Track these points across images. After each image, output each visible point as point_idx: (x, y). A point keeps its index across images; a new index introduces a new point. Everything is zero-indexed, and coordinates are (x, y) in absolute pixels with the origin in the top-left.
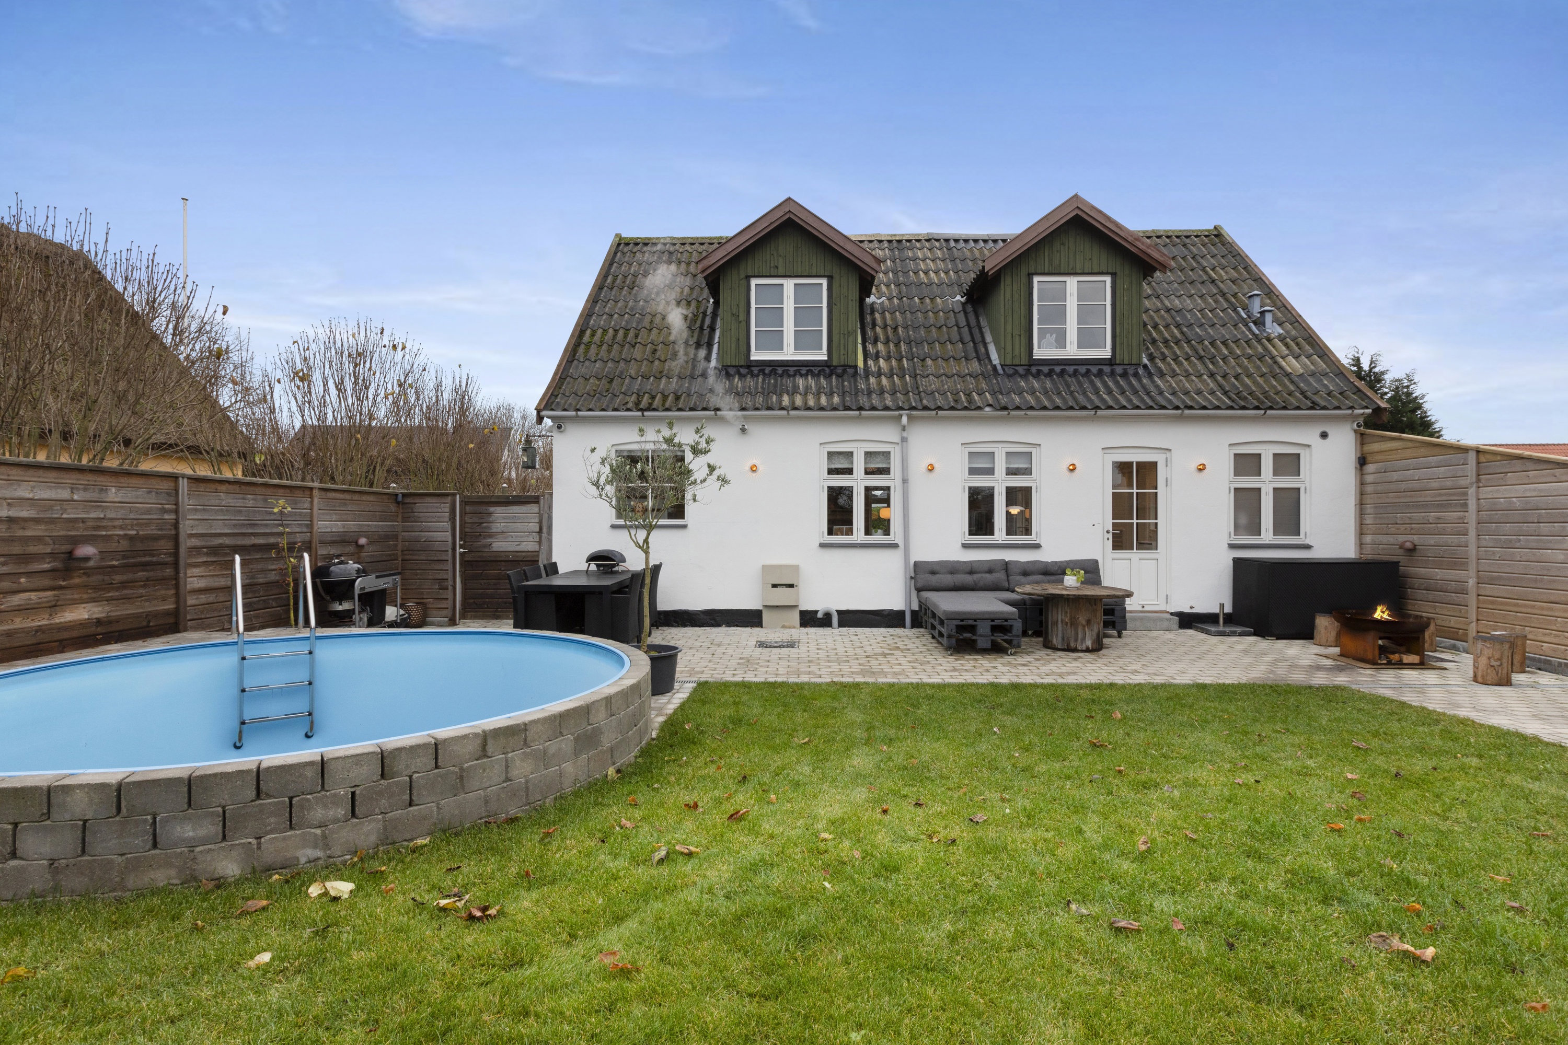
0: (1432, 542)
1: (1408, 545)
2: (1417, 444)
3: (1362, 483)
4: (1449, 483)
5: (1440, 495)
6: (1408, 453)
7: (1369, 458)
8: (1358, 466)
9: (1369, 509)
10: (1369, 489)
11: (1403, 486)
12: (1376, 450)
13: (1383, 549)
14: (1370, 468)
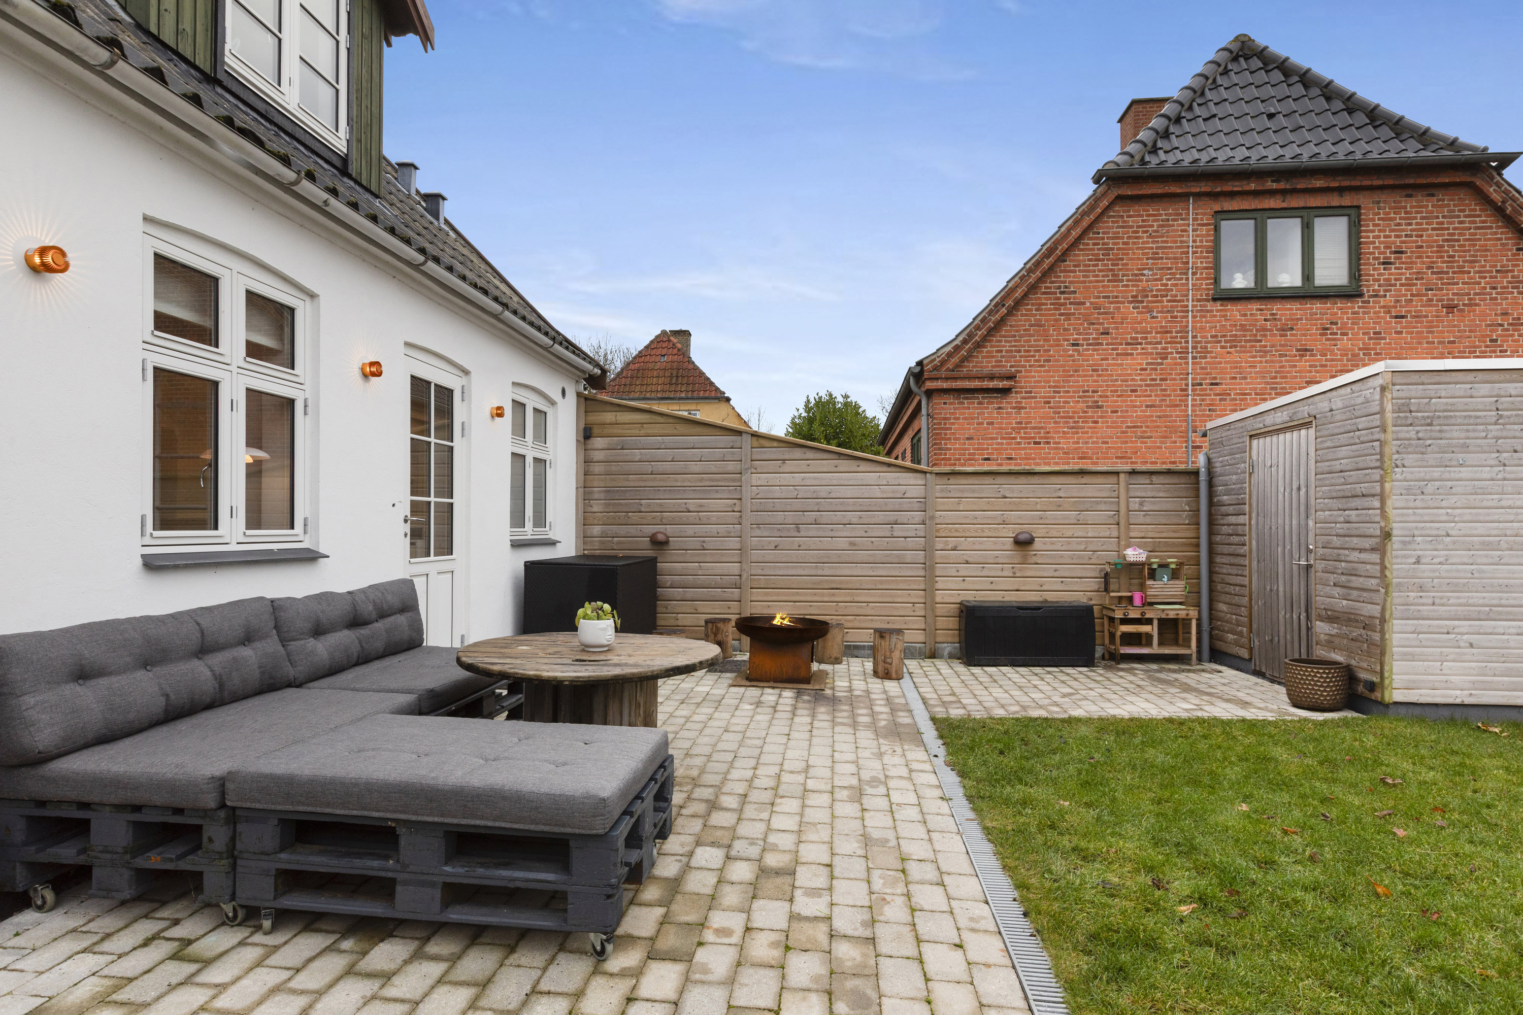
0: (691, 533)
1: (661, 537)
2: (671, 420)
3: (587, 461)
4: (712, 466)
5: (701, 480)
6: (656, 429)
7: (596, 431)
8: (582, 439)
9: (597, 492)
10: (597, 468)
11: (648, 467)
12: (608, 421)
13: (619, 543)
14: (598, 442)
